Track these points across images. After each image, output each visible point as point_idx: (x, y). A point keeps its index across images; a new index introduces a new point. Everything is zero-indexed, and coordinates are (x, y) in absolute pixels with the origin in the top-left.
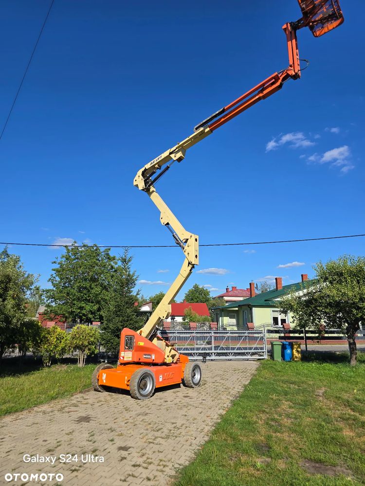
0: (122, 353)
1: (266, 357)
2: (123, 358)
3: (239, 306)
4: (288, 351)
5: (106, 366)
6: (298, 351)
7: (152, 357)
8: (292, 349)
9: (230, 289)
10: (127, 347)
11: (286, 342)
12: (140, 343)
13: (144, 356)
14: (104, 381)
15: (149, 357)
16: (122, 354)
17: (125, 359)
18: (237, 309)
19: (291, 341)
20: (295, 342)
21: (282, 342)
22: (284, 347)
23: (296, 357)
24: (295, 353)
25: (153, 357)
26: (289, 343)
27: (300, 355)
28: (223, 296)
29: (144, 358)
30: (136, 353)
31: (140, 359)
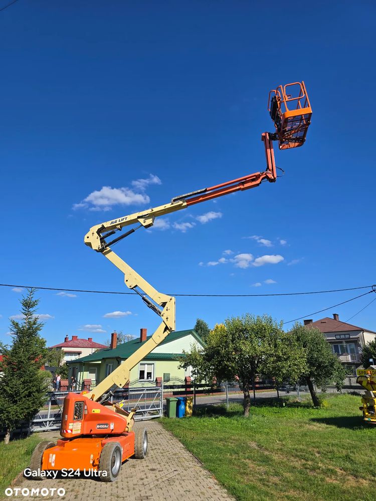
0: (70, 424)
1: (161, 415)
2: (72, 431)
3: (103, 360)
4: (183, 407)
5: (49, 443)
6: (190, 407)
7: (109, 426)
8: (186, 405)
9: (70, 339)
10: (76, 417)
11: (181, 397)
12: (95, 410)
13: (98, 427)
14: (53, 465)
15: (106, 426)
16: (71, 426)
17: (74, 432)
18: (100, 362)
19: (185, 396)
20: (188, 397)
21: (177, 398)
22: (178, 403)
23: (188, 414)
24: (188, 409)
25: (112, 426)
26: (184, 398)
27: (191, 411)
28: (61, 347)
29: (98, 428)
30: (86, 423)
31: (91, 430)
